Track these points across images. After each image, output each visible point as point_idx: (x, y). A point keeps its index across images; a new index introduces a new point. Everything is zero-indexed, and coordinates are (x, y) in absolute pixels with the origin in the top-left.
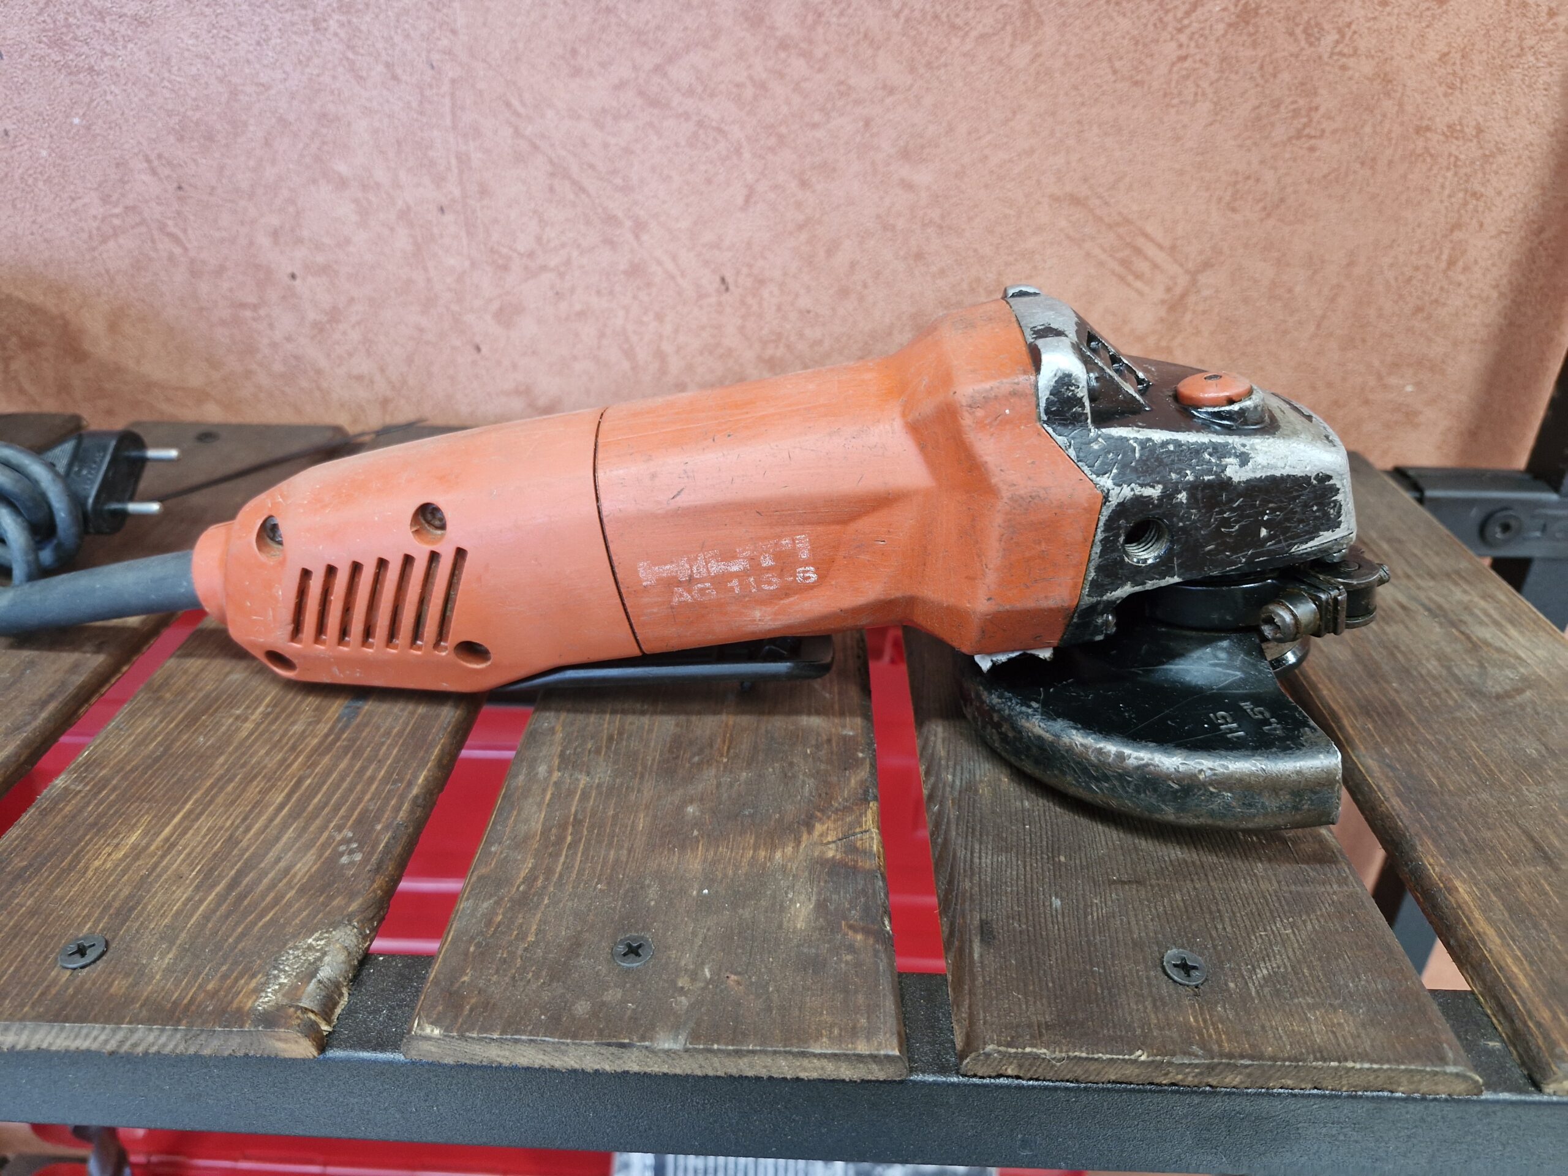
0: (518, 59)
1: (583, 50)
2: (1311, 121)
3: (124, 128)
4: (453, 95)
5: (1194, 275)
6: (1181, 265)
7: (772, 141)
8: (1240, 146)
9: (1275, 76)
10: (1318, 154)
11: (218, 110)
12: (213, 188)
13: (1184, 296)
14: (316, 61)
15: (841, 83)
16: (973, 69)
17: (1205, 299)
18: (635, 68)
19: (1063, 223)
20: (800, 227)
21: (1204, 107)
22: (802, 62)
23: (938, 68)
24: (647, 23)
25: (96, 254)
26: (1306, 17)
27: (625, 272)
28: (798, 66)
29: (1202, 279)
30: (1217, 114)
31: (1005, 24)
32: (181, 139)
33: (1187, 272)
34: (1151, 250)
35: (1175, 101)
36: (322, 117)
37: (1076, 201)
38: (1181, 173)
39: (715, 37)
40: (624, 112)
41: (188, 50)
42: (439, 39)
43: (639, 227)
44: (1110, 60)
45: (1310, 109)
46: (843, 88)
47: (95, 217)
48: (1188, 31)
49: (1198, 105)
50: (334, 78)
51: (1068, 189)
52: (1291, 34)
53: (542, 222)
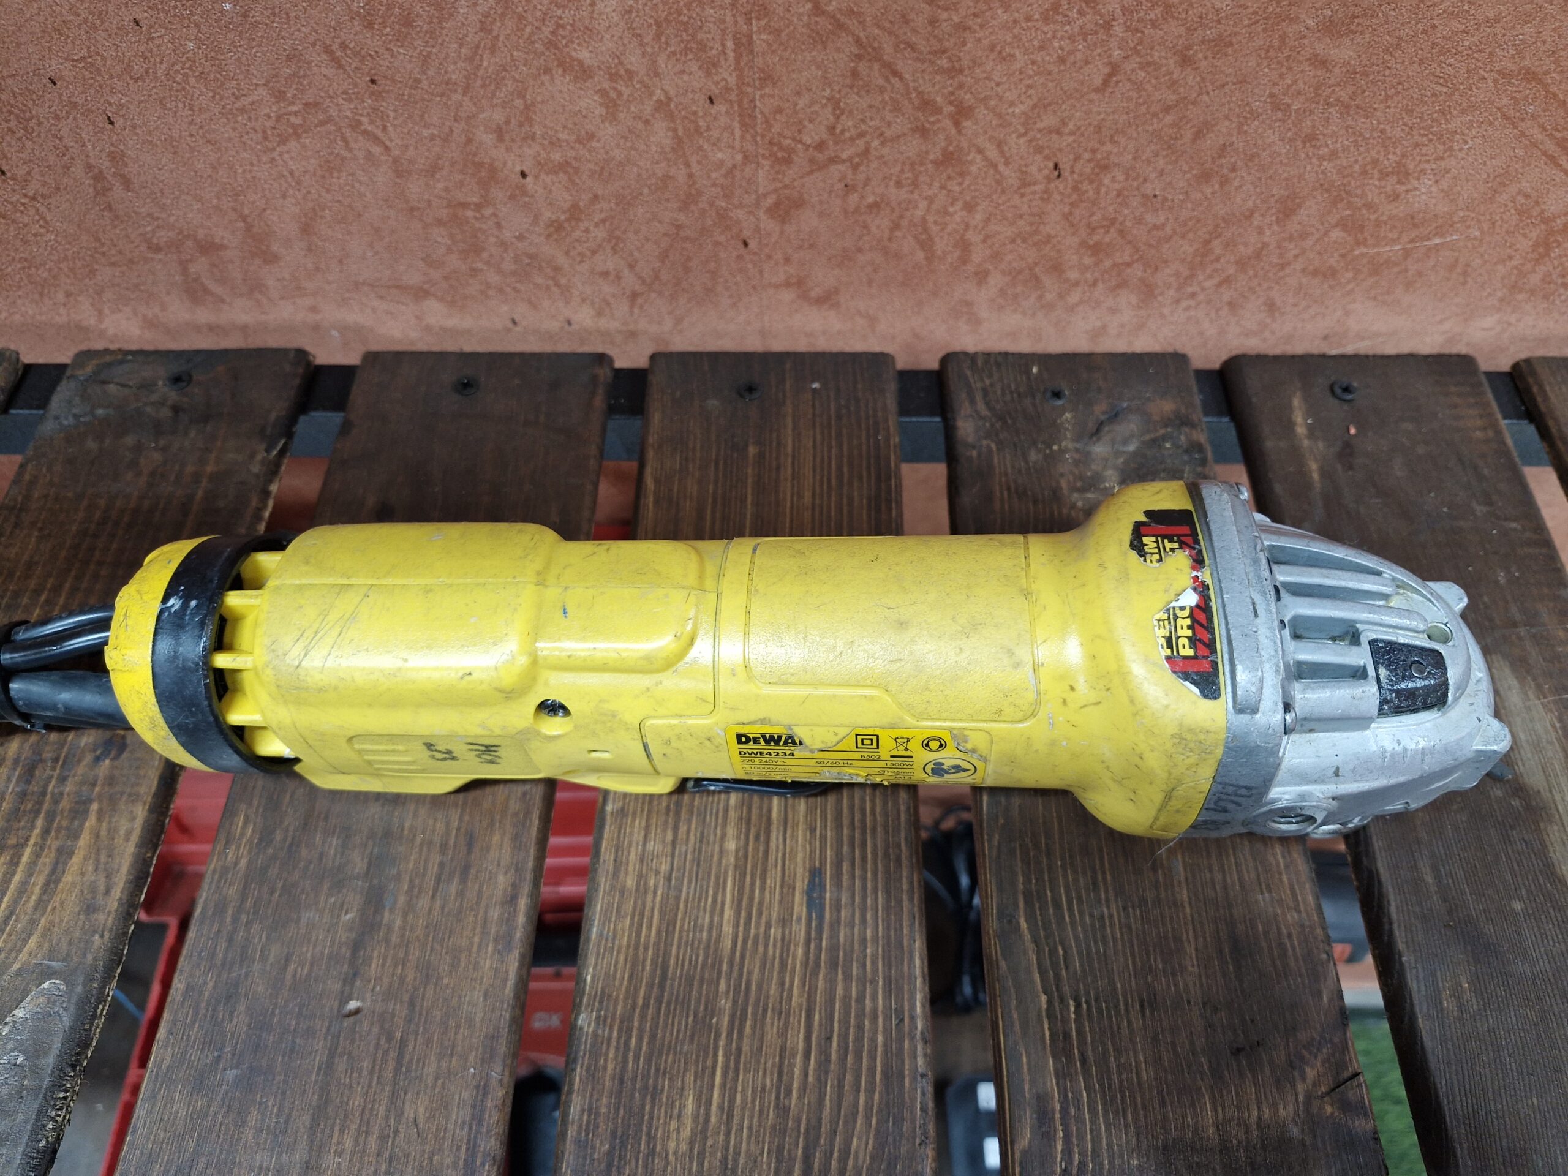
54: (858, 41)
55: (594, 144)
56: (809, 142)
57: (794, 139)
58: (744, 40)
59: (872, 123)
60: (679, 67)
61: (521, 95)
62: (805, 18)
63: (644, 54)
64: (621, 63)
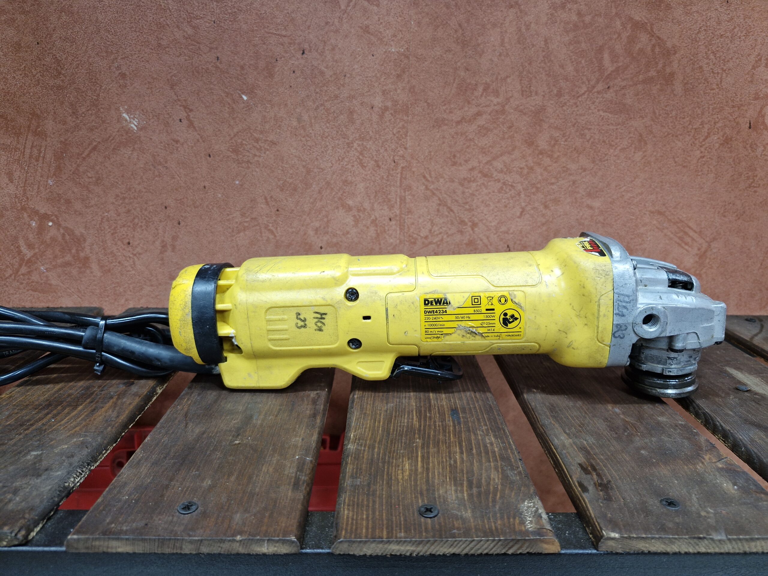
0: (431, 159)
1: (458, 155)
2: (754, 180)
3: (258, 186)
4: (402, 173)
5: (709, 243)
6: (704, 239)
7: (534, 190)
8: (726, 191)
9: (739, 163)
10: (757, 194)
11: (300, 178)
12: (293, 210)
13: (705, 252)
14: (346, 159)
15: (564, 167)
16: (619, 161)
17: (714, 253)
18: (479, 162)
19: (655, 222)
20: (543, 224)
21: (712, 176)
22: (548, 159)
23: (604, 161)
24: (486, 144)
25: (234, 238)
26: (750, 141)
27: (467, 244)
28: (547, 161)
29: (713, 245)
30: (716, 178)
31: (632, 144)
32: (282, 190)
33: (707, 242)
34: (691, 233)
35: (700, 173)
36: (345, 182)
37: (660, 213)
38: (703, 202)
39: (513, 150)
40: (473, 179)
41: (292, 154)
42: (399, 151)
43: (474, 225)
44: (674, 158)
45: (754, 176)
46: (565, 169)
47: (237, 222)
48: (704, 147)
49: (709, 175)
50: (353, 166)
51: (657, 208)
52: (745, 148)
53: (433, 224)
54: (439, 199)
55: (349, 236)
56: (422, 235)
57: (417, 234)
58: (403, 198)
59: (444, 229)
60: (381, 207)
61: (327, 216)
62: (423, 191)
63: (370, 202)
64: (362, 206)
